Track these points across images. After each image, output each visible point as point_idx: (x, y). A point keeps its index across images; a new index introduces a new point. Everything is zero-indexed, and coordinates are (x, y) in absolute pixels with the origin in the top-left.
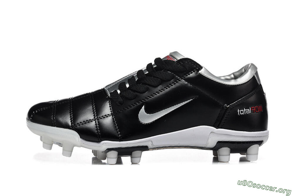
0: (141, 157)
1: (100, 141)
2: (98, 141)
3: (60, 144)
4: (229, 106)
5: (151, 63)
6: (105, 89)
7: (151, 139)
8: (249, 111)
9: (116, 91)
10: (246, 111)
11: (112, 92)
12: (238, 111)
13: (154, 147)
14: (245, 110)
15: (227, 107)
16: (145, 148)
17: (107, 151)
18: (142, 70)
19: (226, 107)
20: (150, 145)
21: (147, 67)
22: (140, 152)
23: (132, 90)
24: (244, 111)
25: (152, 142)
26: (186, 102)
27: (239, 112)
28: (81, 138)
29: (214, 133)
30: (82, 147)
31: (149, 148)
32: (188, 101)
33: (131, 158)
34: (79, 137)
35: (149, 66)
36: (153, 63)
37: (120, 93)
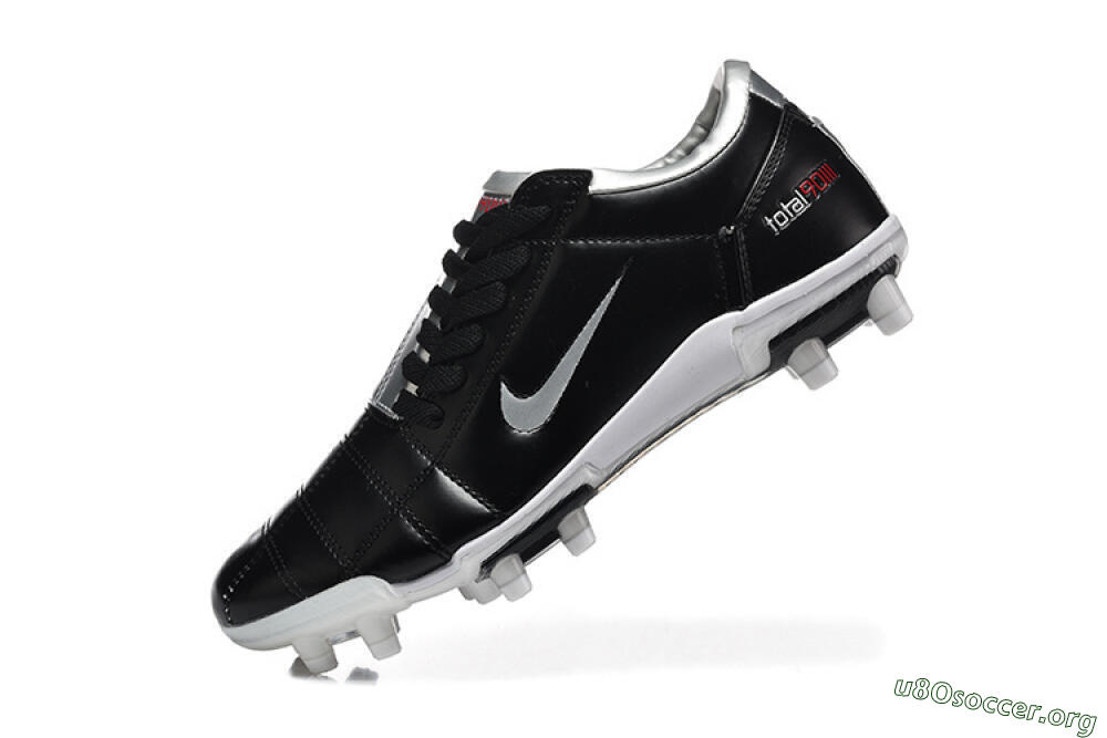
0: (588, 524)
1: (448, 557)
2: (441, 561)
3: (353, 635)
4: (732, 228)
5: (450, 252)
6: (374, 404)
7: (582, 459)
8: (799, 201)
9: (405, 393)
10: (790, 209)
11: (396, 400)
12: (770, 221)
13: (606, 474)
14: (785, 207)
15: (730, 232)
16: (584, 493)
17: (485, 571)
18: (437, 287)
19: (728, 235)
20: (590, 477)
21: (446, 269)
22: (577, 512)
23: (444, 363)
24: (785, 213)
25: (590, 464)
26: (609, 297)
27: (774, 223)
28: (391, 583)
29: (741, 327)
30: (414, 605)
31: (594, 486)
32: (613, 289)
33: (565, 543)
34: (386, 583)
35: (450, 261)
36: (456, 247)
37: (417, 391)
